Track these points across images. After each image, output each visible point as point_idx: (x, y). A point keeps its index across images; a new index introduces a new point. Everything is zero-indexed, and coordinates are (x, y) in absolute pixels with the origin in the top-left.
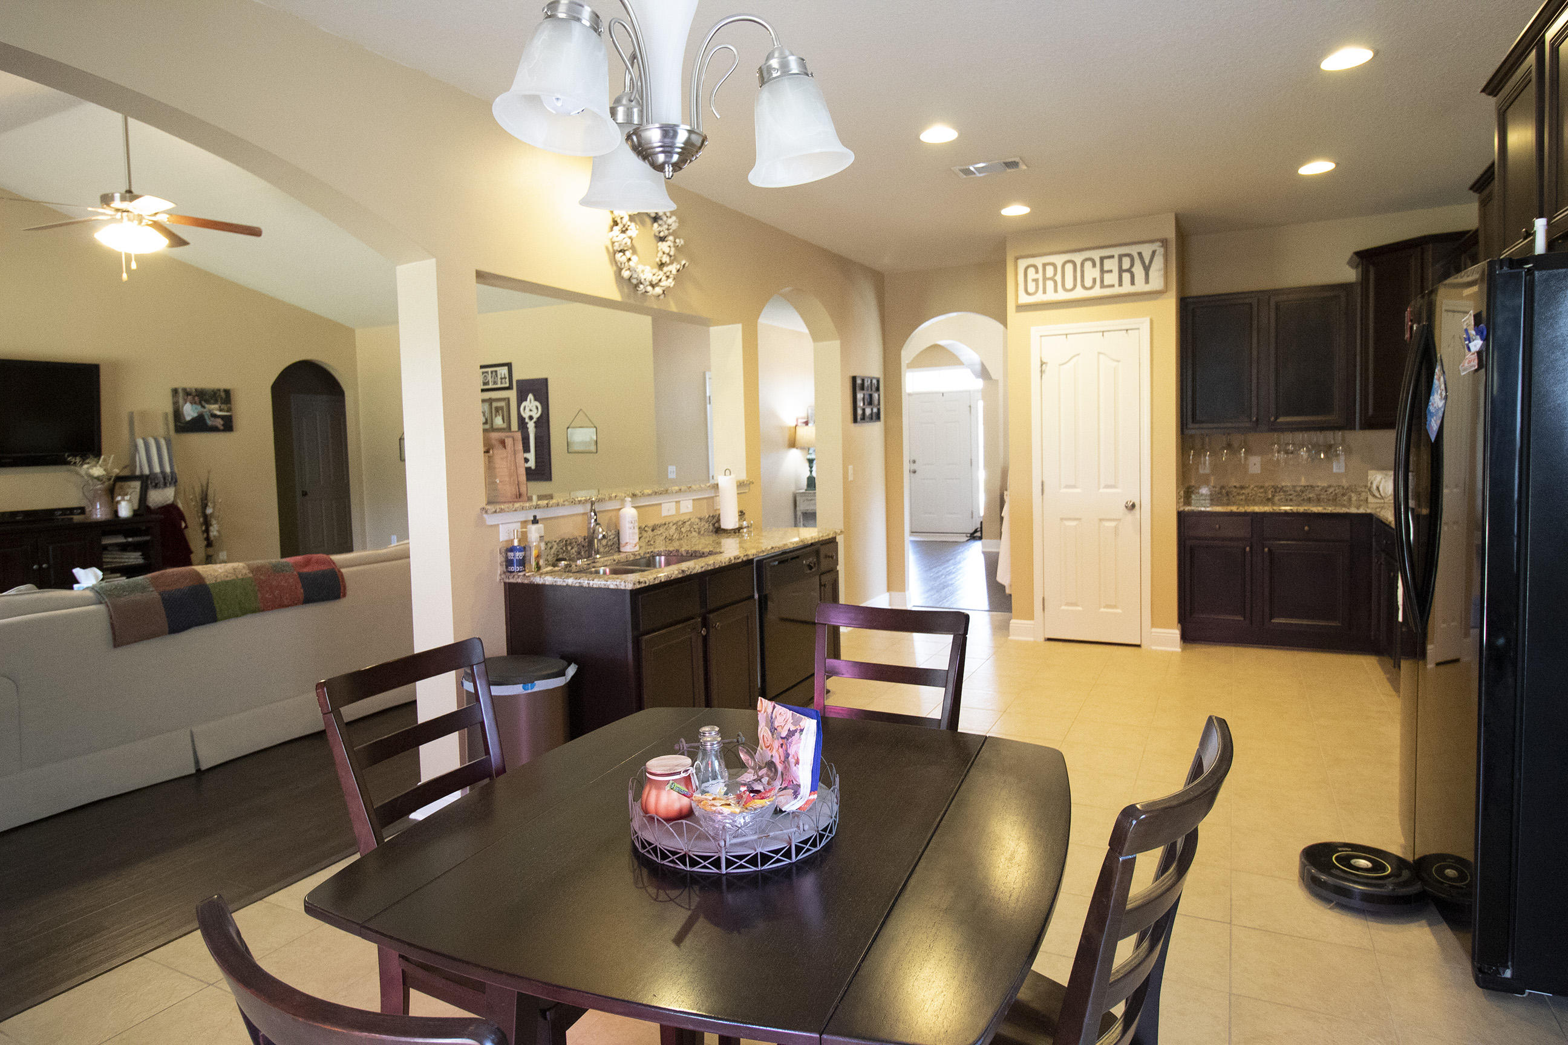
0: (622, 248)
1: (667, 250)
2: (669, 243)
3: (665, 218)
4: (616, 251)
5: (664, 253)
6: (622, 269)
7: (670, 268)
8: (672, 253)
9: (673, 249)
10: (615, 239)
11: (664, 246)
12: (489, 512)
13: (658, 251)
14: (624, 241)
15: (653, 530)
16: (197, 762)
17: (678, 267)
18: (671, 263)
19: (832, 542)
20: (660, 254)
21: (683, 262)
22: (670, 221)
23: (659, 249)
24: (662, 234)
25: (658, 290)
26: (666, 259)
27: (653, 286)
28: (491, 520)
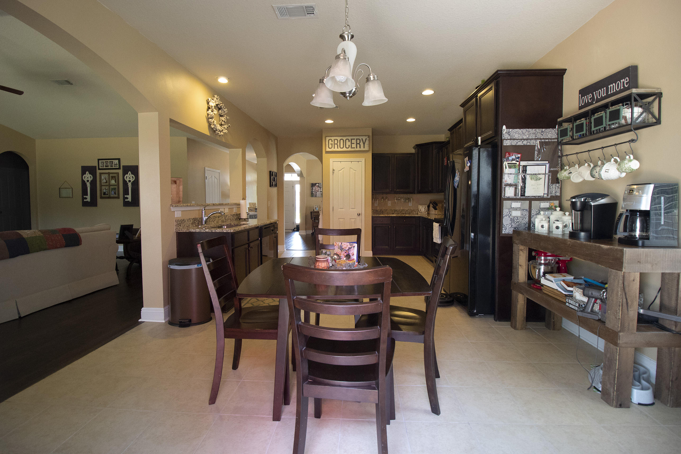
0: (211, 117)
1: (224, 120)
2: (225, 118)
3: (223, 109)
4: (209, 118)
5: (222, 121)
6: (211, 125)
7: (224, 126)
8: (226, 121)
9: (226, 120)
10: (210, 114)
11: (223, 119)
12: (174, 206)
13: (220, 120)
14: (213, 115)
15: (218, 218)
16: (19, 313)
17: (227, 126)
18: (225, 125)
19: (276, 223)
20: (221, 121)
21: (229, 125)
22: (225, 110)
23: (221, 119)
24: (222, 114)
25: (222, 133)
26: (223, 123)
27: (221, 132)
28: (173, 209)
